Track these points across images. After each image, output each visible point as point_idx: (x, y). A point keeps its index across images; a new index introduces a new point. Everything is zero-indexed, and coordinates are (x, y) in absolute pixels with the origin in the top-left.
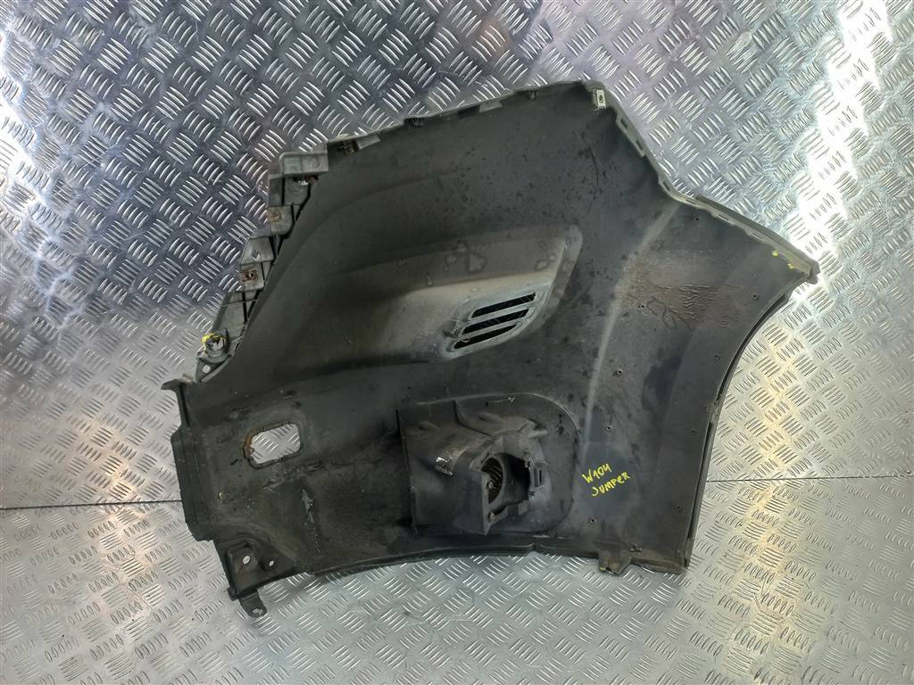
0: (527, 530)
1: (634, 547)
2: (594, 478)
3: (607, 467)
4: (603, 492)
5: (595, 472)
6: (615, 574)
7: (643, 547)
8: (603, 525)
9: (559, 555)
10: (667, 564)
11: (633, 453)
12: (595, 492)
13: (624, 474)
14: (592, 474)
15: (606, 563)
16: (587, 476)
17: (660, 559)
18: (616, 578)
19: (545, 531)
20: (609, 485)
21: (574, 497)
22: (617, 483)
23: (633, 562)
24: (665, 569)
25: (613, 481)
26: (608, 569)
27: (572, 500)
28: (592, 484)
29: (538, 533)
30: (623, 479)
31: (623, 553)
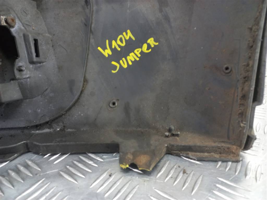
0: (22, 125)
1: (170, 130)
2: (114, 50)
3: (129, 35)
4: (125, 66)
5: (114, 42)
6: (145, 173)
7: (181, 129)
8: (127, 109)
9: (63, 154)
10: (219, 148)
11: (161, 11)
12: (115, 67)
13: (151, 41)
14: (110, 45)
15: (130, 156)
16: (104, 48)
17: (209, 143)
18: (146, 178)
19: (47, 123)
20: (132, 57)
21: (88, 76)
22: (142, 53)
23: (169, 152)
24: (217, 156)
25: (138, 51)
26: (134, 166)
27: (85, 81)
28: (111, 58)
29: (38, 127)
30: (149, 47)
31: (155, 141)
